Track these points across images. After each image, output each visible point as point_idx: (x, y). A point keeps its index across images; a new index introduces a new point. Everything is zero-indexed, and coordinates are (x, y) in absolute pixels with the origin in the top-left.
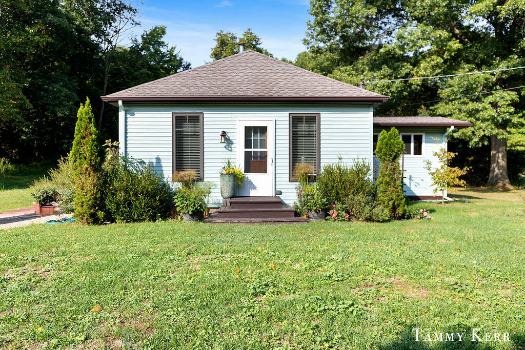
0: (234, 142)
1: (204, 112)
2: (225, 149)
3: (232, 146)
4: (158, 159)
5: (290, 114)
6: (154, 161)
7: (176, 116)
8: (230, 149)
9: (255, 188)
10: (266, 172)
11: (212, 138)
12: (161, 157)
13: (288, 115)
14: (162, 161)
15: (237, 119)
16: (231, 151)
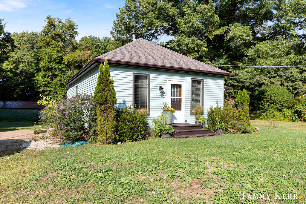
0: (165, 92)
1: (150, 74)
2: (160, 97)
3: (164, 95)
4: (124, 101)
5: (191, 78)
6: (122, 102)
7: (135, 75)
8: (163, 96)
9: (176, 119)
10: (181, 110)
11: (155, 90)
12: (126, 100)
13: (190, 79)
14: (127, 103)
15: (167, 79)
16: (164, 97)
